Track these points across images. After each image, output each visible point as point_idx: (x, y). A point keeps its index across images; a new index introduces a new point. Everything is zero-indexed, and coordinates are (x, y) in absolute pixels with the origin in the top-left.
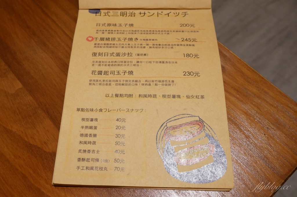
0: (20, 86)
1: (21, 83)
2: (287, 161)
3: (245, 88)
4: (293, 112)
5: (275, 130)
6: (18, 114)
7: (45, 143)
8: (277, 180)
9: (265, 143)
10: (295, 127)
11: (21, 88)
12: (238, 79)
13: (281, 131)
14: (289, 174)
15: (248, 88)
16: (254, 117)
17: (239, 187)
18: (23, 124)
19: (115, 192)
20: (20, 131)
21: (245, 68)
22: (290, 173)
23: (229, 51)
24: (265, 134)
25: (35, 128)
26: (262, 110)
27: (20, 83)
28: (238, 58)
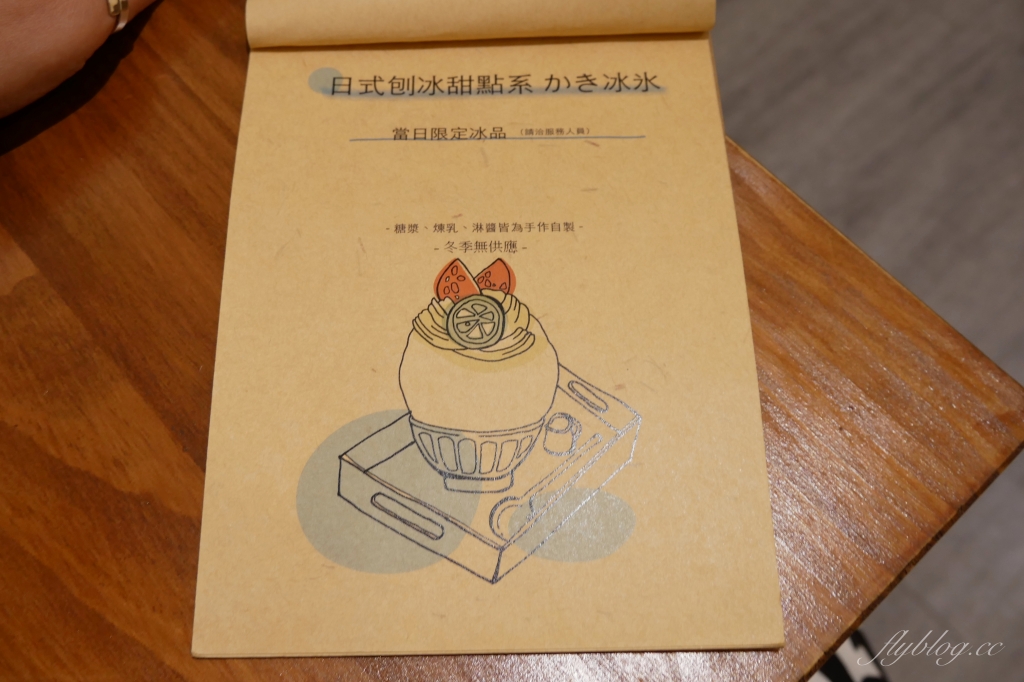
0: (29, 269)
3: (786, 277)
4: (935, 354)
5: (874, 416)
6: (21, 367)
7: (117, 463)
8: (872, 575)
9: (843, 457)
10: (939, 405)
11: (32, 278)
13: (893, 418)
15: (795, 276)
16: (809, 374)
18: (42, 400)
20: (30, 423)
24: (841, 429)
25: (84, 414)
26: (835, 349)
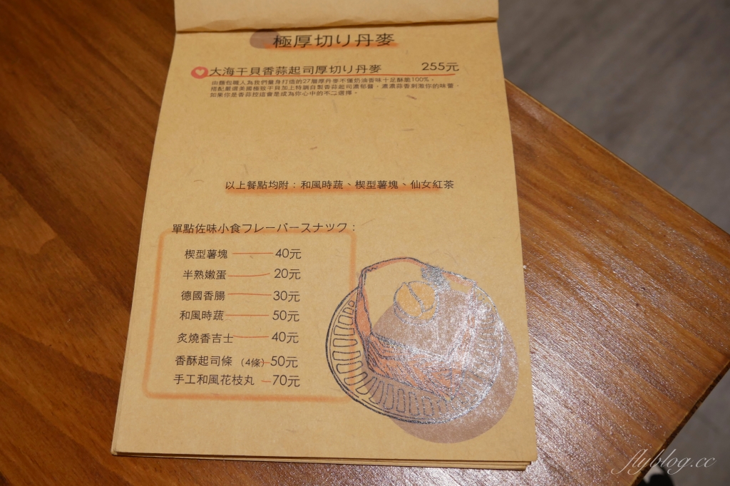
0: (50, 234)
1: (51, 227)
2: (695, 365)
3: (585, 196)
4: (702, 244)
5: (661, 293)
6: (51, 304)
8: (671, 412)
9: (640, 326)
10: (709, 282)
11: (53, 240)
12: (566, 175)
13: (675, 294)
14: (700, 396)
15: (592, 195)
16: (609, 266)
17: (584, 436)
18: (66, 326)
19: (294, 469)
20: (60, 342)
21: (582, 145)
22: (703, 393)
23: (540, 106)
24: (637, 305)
25: (96, 334)
26: (627, 247)
27: (50, 229)
28: (565, 124)
